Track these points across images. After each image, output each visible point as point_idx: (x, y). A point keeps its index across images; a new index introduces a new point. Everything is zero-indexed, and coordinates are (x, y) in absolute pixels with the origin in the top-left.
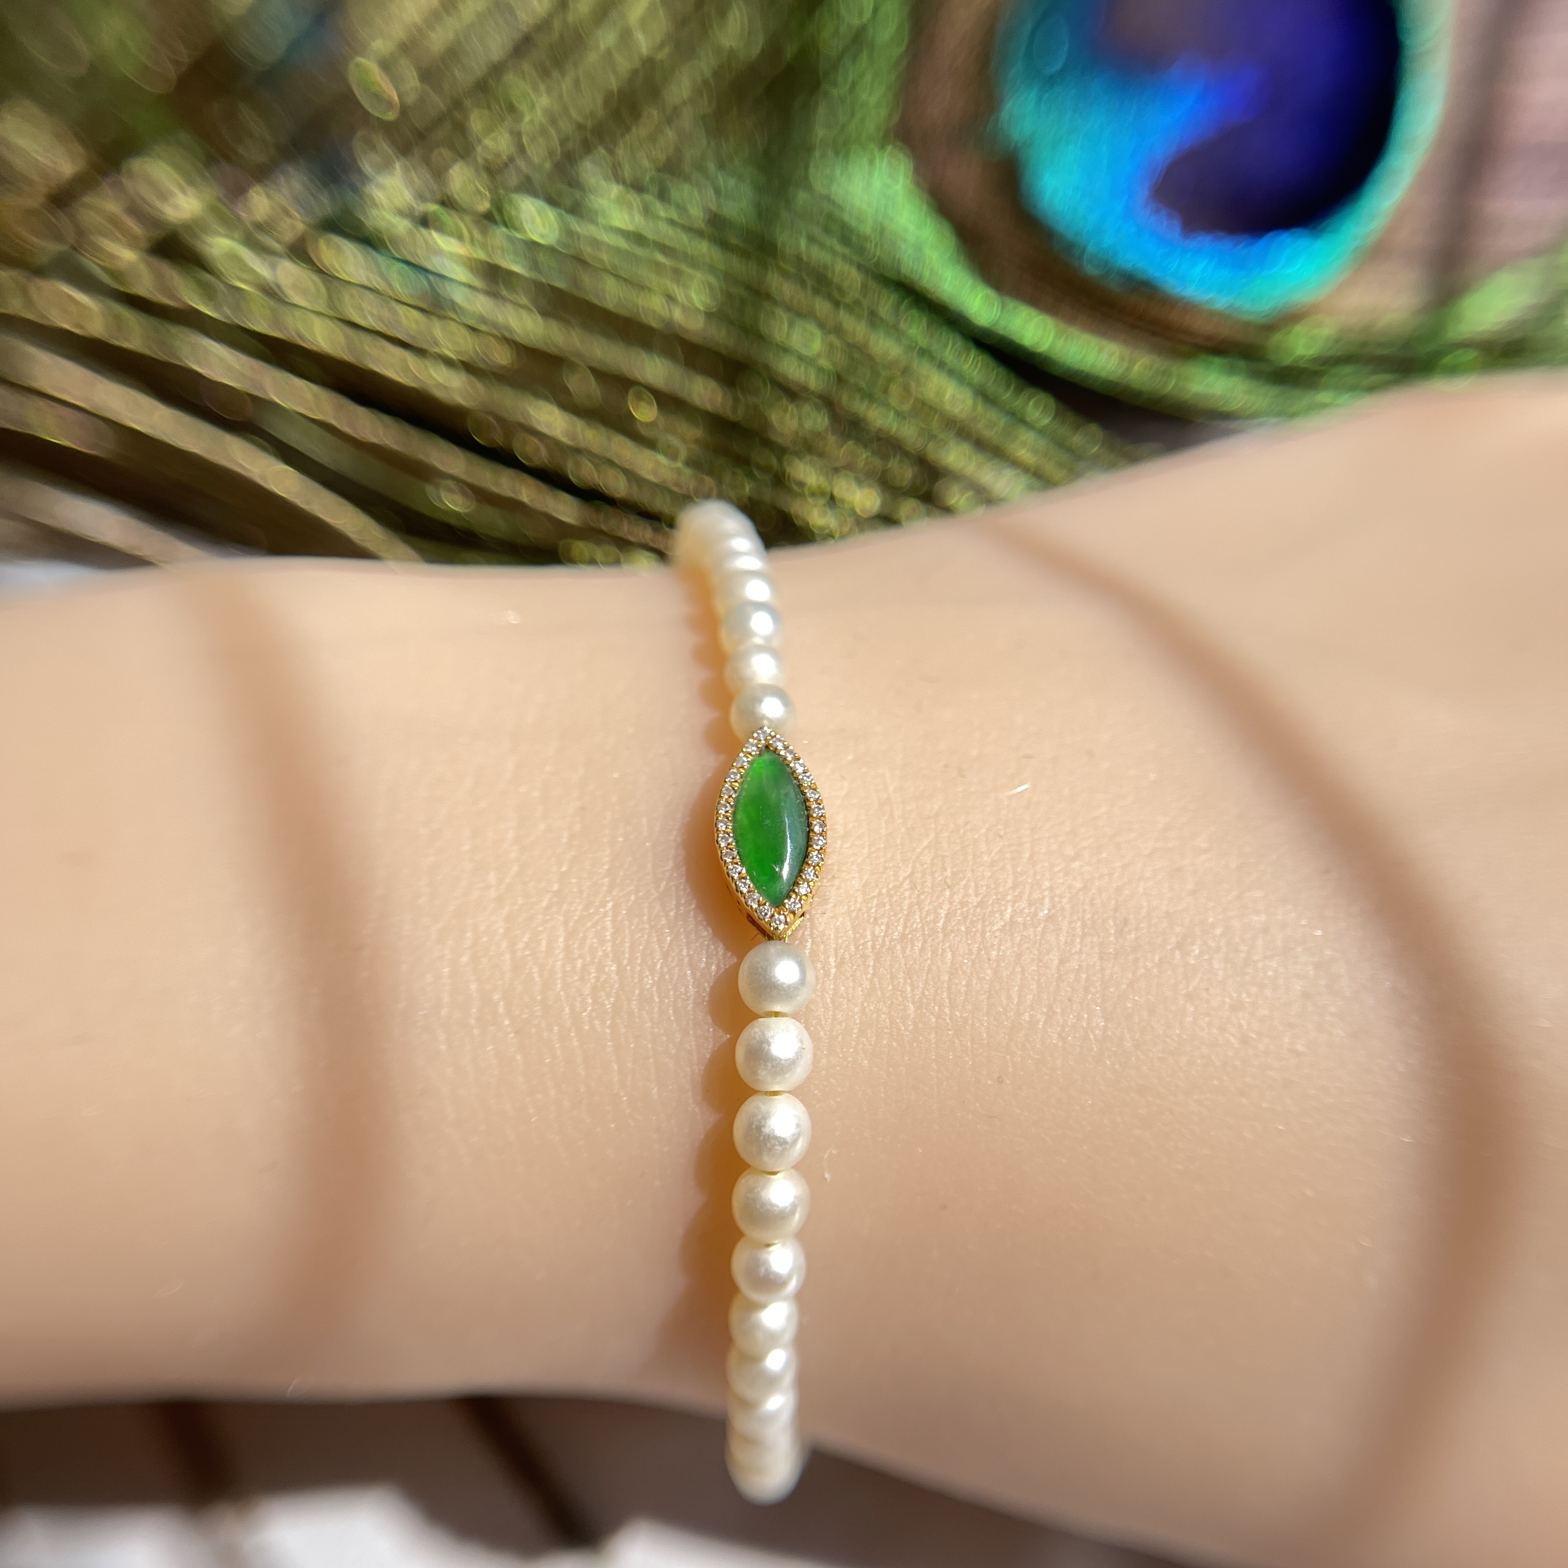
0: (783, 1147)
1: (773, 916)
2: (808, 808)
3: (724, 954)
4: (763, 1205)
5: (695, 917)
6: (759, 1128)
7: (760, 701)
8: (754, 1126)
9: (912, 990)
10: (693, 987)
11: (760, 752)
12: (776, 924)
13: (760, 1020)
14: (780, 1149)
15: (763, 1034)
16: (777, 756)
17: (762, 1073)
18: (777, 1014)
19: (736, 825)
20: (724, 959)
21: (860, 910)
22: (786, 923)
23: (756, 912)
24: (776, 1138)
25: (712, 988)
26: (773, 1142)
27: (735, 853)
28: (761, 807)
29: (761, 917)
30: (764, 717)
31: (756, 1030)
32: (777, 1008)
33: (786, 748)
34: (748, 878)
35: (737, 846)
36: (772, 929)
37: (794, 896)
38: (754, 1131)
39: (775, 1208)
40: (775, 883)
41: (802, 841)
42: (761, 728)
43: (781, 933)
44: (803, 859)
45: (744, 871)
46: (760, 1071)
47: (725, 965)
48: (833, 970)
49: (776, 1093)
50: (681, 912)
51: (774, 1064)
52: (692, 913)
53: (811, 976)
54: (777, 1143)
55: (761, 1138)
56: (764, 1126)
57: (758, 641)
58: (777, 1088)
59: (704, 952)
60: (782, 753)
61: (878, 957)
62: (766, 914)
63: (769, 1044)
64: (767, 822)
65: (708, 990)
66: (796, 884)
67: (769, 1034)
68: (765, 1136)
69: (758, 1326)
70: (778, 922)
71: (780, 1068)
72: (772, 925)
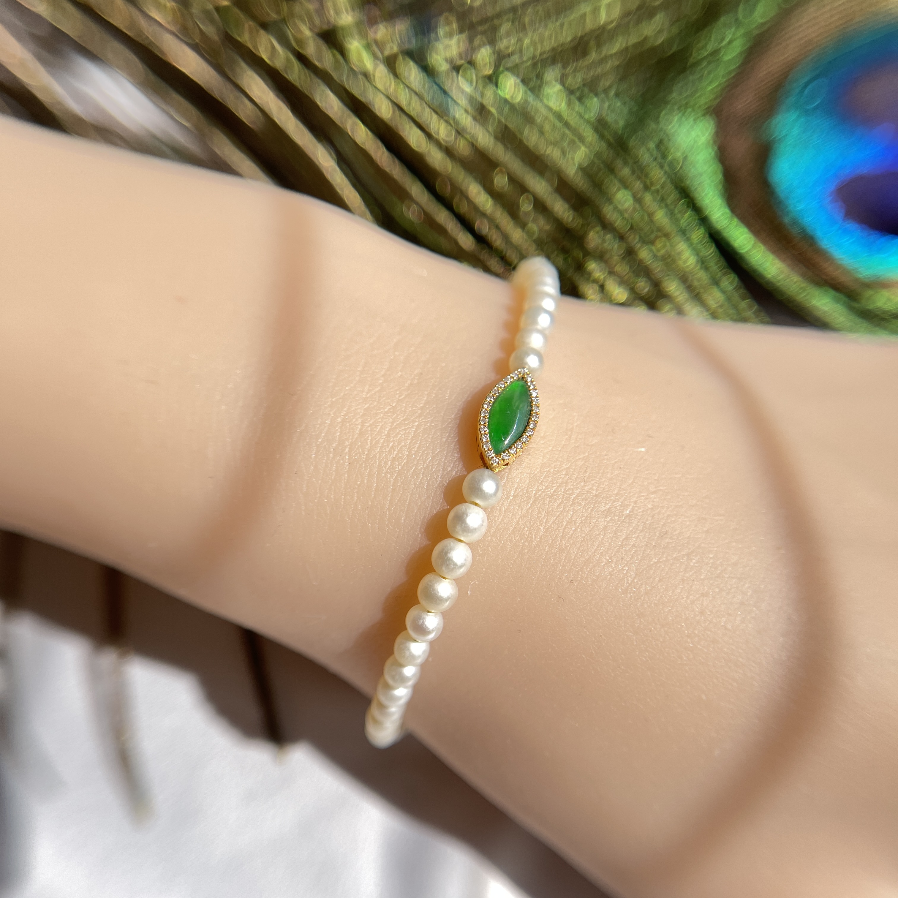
0: (454, 566)
1: (493, 457)
2: (531, 415)
3: (462, 468)
4: (434, 590)
5: (455, 446)
6: (446, 553)
7: (528, 355)
8: (444, 551)
9: (546, 522)
10: (441, 478)
11: (519, 379)
12: (493, 462)
13: (467, 504)
14: (453, 567)
15: (466, 510)
16: (526, 384)
17: (458, 528)
18: (476, 504)
19: (492, 409)
20: (461, 470)
21: (536, 475)
22: (498, 463)
23: (486, 452)
24: (452, 561)
25: (449, 482)
26: (450, 562)
27: (487, 421)
28: (508, 404)
29: (487, 456)
30: (527, 364)
31: (464, 507)
32: (478, 501)
33: (532, 382)
34: (488, 435)
35: (489, 418)
36: (490, 463)
37: (507, 452)
38: (444, 554)
39: (439, 594)
40: (500, 443)
41: (521, 429)
42: (524, 368)
43: (493, 468)
44: (519, 437)
45: (488, 431)
46: (457, 527)
47: (460, 473)
48: (511, 498)
49: (461, 541)
50: (449, 440)
51: (466, 525)
52: (454, 443)
53: (500, 494)
54: (452, 563)
55: (446, 558)
56: (449, 553)
57: (539, 327)
58: (462, 539)
59: (453, 463)
60: (529, 384)
61: (535, 501)
62: (490, 455)
63: (467, 516)
64: (508, 412)
65: (447, 482)
66: (510, 447)
67: (469, 511)
68: (447, 558)
69: (409, 649)
70: (494, 461)
71: (467, 530)
72: (491, 461)
